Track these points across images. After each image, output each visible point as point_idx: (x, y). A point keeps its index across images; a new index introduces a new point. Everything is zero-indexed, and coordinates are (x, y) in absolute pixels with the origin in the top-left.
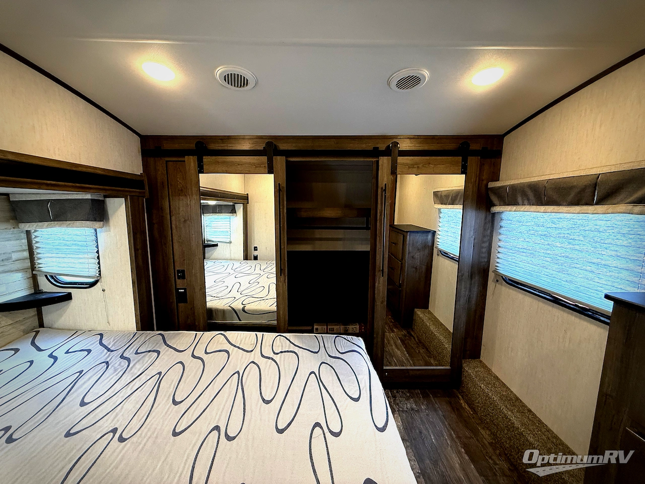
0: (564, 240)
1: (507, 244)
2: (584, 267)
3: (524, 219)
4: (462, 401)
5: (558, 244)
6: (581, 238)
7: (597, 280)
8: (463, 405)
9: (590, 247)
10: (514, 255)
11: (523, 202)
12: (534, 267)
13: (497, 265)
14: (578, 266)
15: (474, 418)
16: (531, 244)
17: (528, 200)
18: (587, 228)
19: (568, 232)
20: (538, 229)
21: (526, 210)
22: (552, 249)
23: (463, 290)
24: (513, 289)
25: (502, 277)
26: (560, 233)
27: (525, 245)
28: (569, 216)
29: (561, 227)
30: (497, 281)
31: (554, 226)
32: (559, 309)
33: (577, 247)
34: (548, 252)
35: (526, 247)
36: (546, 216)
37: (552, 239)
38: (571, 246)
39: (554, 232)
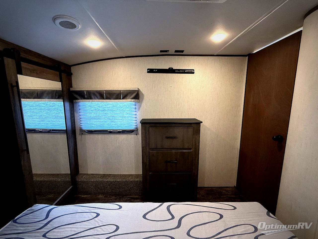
0: (111, 111)
1: (86, 116)
2: (119, 119)
3: (92, 105)
4: (83, 196)
5: (109, 113)
6: (116, 110)
7: (123, 121)
8: (84, 197)
9: (119, 112)
10: (90, 120)
11: (95, 98)
12: (101, 123)
13: (81, 126)
14: (117, 119)
15: (92, 196)
16: (98, 114)
17: (97, 97)
18: (118, 107)
19: (112, 108)
20: (100, 108)
21: (94, 101)
22: (107, 115)
23: (71, 143)
24: (92, 135)
25: (85, 131)
26: (109, 109)
27: (95, 115)
28: (111, 103)
29: (109, 107)
30: (82, 134)
31: (106, 107)
32: (113, 135)
33: (116, 113)
34: (106, 116)
35: (95, 116)
36: (103, 103)
37: (106, 111)
38: (113, 113)
39: (106, 109)
